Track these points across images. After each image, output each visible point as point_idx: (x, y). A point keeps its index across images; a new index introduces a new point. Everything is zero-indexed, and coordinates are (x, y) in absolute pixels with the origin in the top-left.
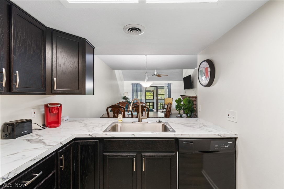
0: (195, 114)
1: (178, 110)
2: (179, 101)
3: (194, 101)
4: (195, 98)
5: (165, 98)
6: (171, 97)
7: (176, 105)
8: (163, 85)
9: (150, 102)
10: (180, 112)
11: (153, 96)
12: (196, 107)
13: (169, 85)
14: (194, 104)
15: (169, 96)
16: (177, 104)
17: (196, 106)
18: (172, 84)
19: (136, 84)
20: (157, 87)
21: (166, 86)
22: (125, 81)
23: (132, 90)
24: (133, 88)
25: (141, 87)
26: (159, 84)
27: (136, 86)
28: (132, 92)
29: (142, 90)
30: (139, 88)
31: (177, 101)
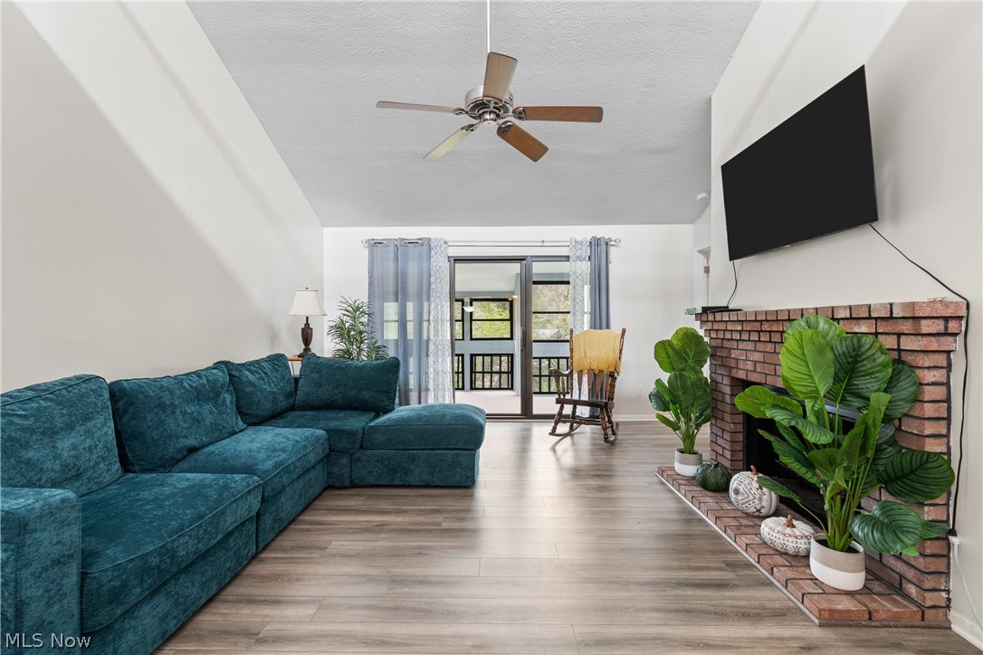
1: (675, 427)
2: (678, 353)
3: (924, 359)
4: (941, 326)
5: (576, 333)
7: (658, 382)
8: (564, 252)
9: (492, 355)
10: (689, 439)
11: (511, 320)
12: (947, 436)
13: (599, 249)
14: (917, 399)
15: (600, 319)
16: (665, 377)
17: (947, 419)
18: (617, 243)
19: (392, 244)
20: (524, 262)
21: (578, 255)
22: (324, 226)
23: (371, 284)
24: (376, 273)
25: (425, 264)
26: (540, 244)
27: (391, 255)
28: (371, 295)
29: (433, 279)
30: (413, 269)
31: (671, 352)
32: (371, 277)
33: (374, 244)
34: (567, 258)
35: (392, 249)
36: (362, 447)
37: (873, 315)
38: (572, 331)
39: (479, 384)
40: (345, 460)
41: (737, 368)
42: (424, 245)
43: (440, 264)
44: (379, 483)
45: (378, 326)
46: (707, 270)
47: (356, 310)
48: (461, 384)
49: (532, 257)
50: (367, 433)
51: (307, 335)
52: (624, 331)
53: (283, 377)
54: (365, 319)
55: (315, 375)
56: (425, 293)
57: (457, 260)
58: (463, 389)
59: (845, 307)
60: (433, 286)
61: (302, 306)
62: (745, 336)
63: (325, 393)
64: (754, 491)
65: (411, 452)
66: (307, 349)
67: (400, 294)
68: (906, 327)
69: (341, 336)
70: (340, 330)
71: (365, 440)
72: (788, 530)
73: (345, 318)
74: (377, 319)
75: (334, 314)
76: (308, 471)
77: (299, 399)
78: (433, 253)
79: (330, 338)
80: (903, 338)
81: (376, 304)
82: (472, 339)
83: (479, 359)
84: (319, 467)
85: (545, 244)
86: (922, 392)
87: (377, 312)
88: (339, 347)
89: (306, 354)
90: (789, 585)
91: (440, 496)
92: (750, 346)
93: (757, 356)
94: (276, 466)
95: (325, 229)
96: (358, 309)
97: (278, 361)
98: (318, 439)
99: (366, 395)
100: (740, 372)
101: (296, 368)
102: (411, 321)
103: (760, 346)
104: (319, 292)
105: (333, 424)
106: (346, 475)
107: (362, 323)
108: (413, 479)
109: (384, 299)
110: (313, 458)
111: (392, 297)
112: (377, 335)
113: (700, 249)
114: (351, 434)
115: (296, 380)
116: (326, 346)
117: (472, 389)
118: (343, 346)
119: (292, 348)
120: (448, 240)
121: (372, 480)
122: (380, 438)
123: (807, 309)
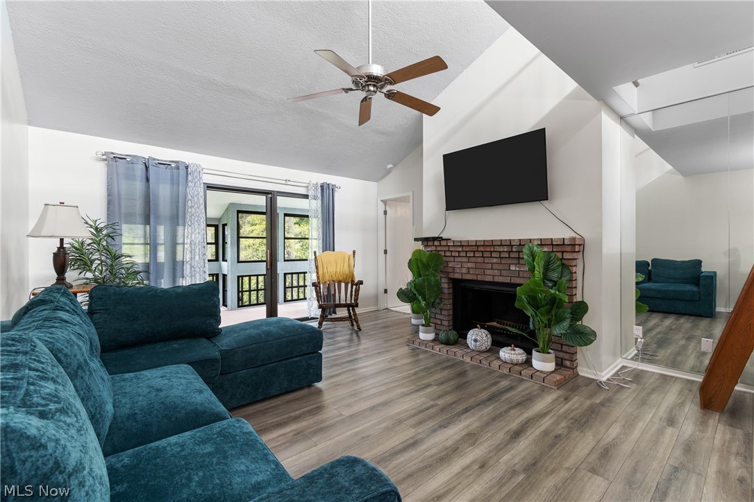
4: (571, 248)
6: (334, 251)
8: (302, 191)
13: (327, 192)
15: (329, 244)
19: (141, 162)
20: (270, 196)
21: (313, 194)
23: (109, 203)
24: (116, 190)
26: (284, 182)
27: (139, 173)
28: (110, 215)
29: (190, 204)
31: (420, 265)
32: (109, 194)
33: (114, 159)
35: (139, 167)
36: (222, 374)
37: (554, 243)
41: (453, 272)
46: (385, 213)
49: (278, 192)
50: (225, 357)
52: (354, 252)
56: (177, 218)
57: (210, 187)
59: (538, 239)
60: (190, 210)
62: (462, 254)
64: (484, 338)
65: (270, 365)
68: (569, 249)
71: (222, 368)
72: (513, 352)
78: (190, 178)
80: (565, 254)
83: (246, 279)
85: (289, 183)
86: (572, 276)
90: (545, 380)
91: (302, 398)
92: (465, 260)
93: (470, 265)
95: (29, 128)
100: (457, 275)
102: (162, 244)
103: (473, 260)
111: (139, 218)
113: (382, 199)
117: (239, 306)
120: (203, 167)
123: (514, 240)
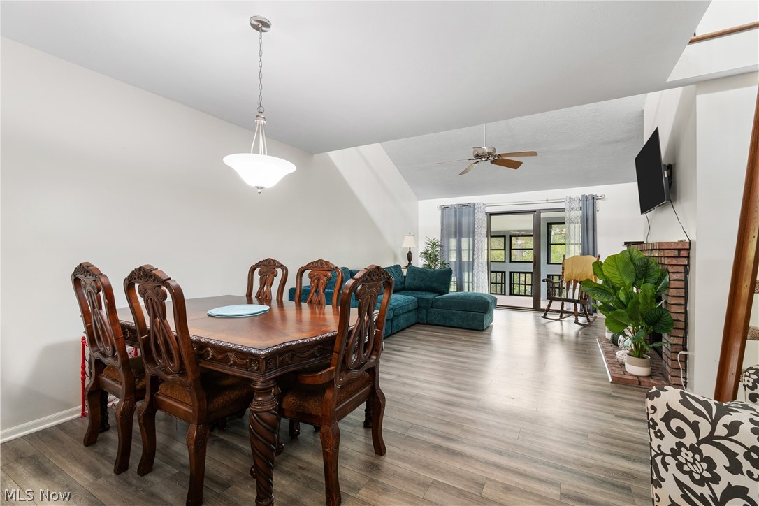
0: (674, 341)
3: (670, 269)
4: (676, 253)
5: (567, 258)
8: (561, 206)
12: (685, 305)
13: (589, 205)
14: (669, 287)
15: (588, 249)
17: (686, 297)
18: (602, 198)
19: (454, 208)
21: (572, 207)
22: (419, 200)
23: (442, 230)
24: (445, 222)
25: (472, 218)
26: (545, 202)
27: (453, 213)
28: (442, 236)
29: (476, 226)
30: (465, 221)
32: (442, 226)
33: (444, 208)
34: (563, 210)
35: (453, 210)
36: (432, 307)
38: (564, 256)
39: (516, 292)
40: (424, 312)
42: (471, 207)
43: (481, 218)
44: (439, 324)
45: (446, 253)
47: (434, 244)
48: (503, 291)
50: (434, 301)
51: (410, 257)
53: (399, 275)
54: (439, 249)
55: (413, 275)
56: (471, 234)
57: (491, 214)
58: (505, 294)
60: (476, 230)
61: (408, 243)
63: (417, 283)
65: (454, 311)
66: (410, 264)
67: (458, 234)
69: (427, 258)
70: (426, 254)
71: (432, 304)
73: (428, 248)
74: (446, 249)
75: (422, 246)
76: (409, 311)
77: (406, 285)
78: (476, 211)
79: (421, 259)
81: (445, 241)
82: (511, 262)
83: (516, 276)
84: (414, 312)
85: (549, 202)
86: (670, 284)
87: (445, 245)
88: (425, 263)
89: (409, 266)
94: (398, 305)
95: (419, 201)
96: (435, 243)
97: (397, 268)
98: (413, 300)
99: (435, 285)
101: (405, 272)
102: (464, 250)
104: (415, 235)
105: (419, 296)
106: (425, 319)
107: (437, 251)
108: (454, 324)
109: (449, 237)
110: (411, 307)
111: (453, 235)
112: (446, 257)
114: (427, 300)
115: (405, 277)
116: (419, 262)
117: (511, 294)
118: (427, 263)
119: (403, 263)
120: (485, 203)
121: (436, 322)
122: (440, 303)
